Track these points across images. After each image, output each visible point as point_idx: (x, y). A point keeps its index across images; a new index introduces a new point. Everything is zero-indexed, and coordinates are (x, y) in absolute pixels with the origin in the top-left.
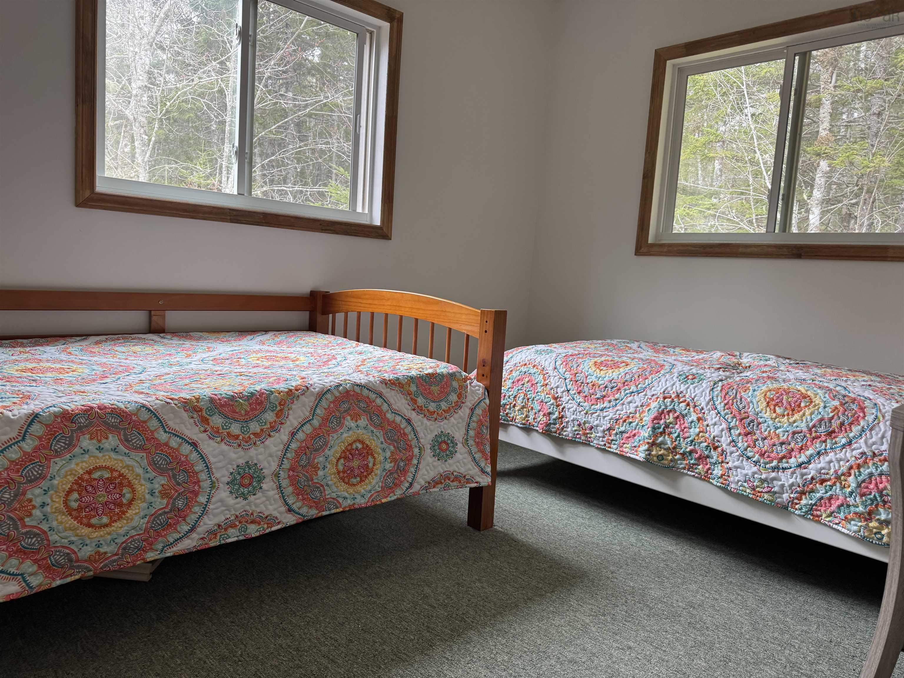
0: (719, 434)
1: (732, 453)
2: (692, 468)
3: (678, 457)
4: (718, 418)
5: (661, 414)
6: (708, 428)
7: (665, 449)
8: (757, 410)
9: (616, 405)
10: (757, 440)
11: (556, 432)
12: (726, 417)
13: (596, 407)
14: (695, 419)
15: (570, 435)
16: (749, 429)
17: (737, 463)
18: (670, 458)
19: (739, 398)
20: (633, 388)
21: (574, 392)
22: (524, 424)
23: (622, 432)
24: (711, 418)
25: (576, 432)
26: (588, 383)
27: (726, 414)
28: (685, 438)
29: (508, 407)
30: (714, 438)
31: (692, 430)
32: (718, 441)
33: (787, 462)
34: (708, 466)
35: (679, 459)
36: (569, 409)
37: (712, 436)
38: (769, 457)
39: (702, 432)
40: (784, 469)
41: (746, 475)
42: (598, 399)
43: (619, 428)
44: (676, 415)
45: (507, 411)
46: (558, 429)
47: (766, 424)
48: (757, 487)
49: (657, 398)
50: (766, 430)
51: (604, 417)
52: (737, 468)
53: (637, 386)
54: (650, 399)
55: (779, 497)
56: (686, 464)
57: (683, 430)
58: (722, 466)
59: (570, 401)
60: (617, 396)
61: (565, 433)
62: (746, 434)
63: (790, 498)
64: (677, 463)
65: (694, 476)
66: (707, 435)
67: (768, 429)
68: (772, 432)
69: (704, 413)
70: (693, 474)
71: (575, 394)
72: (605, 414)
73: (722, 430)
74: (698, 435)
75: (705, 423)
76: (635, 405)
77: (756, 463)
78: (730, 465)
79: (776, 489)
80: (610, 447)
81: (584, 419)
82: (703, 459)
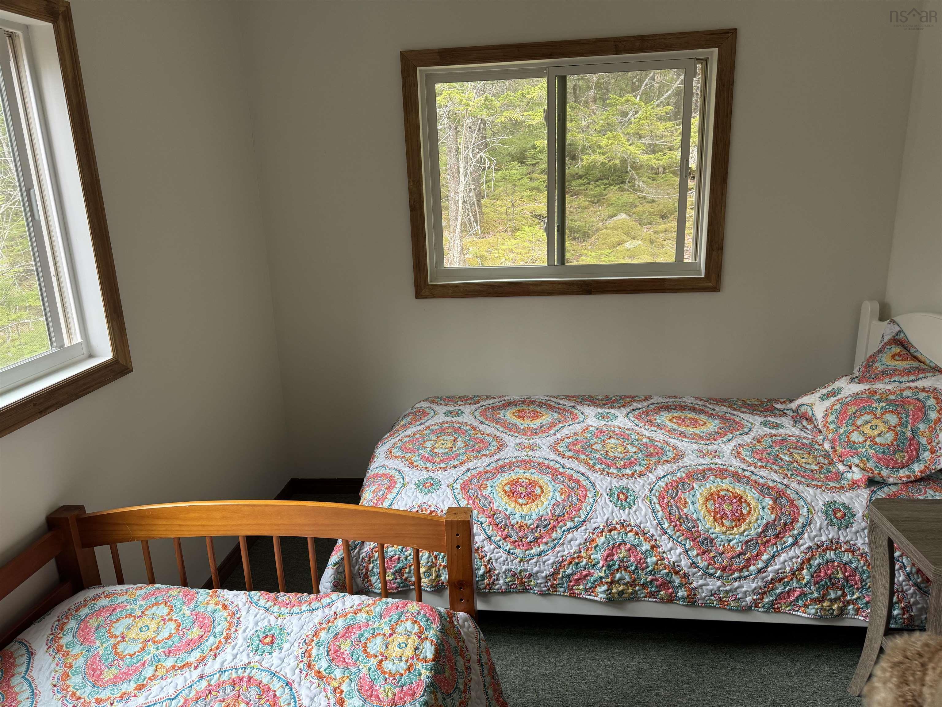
0: (678, 558)
1: (694, 574)
2: (654, 595)
3: (637, 588)
4: (671, 542)
5: (612, 550)
6: (664, 555)
7: (624, 584)
8: (706, 527)
9: (555, 546)
10: (715, 556)
11: (485, 588)
12: (679, 540)
13: (532, 552)
14: (649, 548)
15: (503, 587)
16: (704, 547)
17: (701, 582)
18: (630, 591)
19: (684, 516)
20: (569, 524)
21: (498, 538)
22: (434, 587)
23: (569, 576)
24: (665, 544)
25: (510, 584)
26: (513, 526)
27: (678, 537)
28: (643, 570)
31: (649, 560)
32: (678, 566)
33: (748, 571)
34: (670, 591)
35: (639, 590)
36: (497, 560)
37: (672, 563)
38: (730, 570)
39: (661, 560)
40: (745, 577)
41: (711, 591)
42: (531, 542)
43: (565, 572)
44: (628, 546)
45: (406, 575)
46: (488, 585)
47: (719, 540)
48: (723, 598)
49: (602, 532)
50: (720, 545)
51: (544, 563)
52: (701, 586)
53: (573, 521)
54: (593, 534)
55: (743, 601)
56: (647, 593)
57: (640, 562)
58: (685, 588)
59: (495, 550)
60: (554, 535)
61: (497, 587)
62: (703, 554)
63: (754, 600)
64: (637, 594)
65: (656, 602)
66: (666, 562)
67: (722, 543)
68: (726, 545)
69: (656, 540)
70: (654, 600)
71: (500, 540)
72: (545, 558)
73: (680, 554)
74: (657, 564)
75: (660, 550)
76: (577, 542)
77: (719, 578)
78: (695, 584)
79: (740, 596)
80: (556, 591)
81: (520, 568)
82: (665, 585)
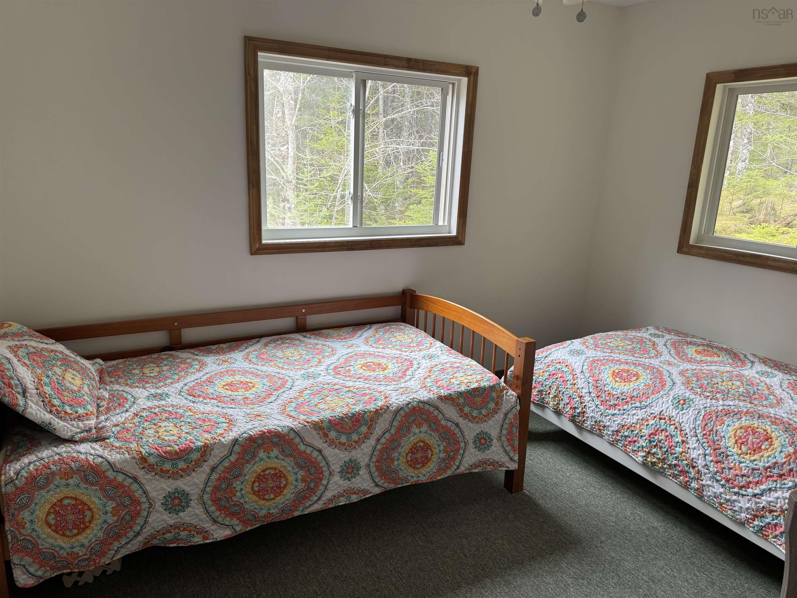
0: (697, 457)
1: (705, 474)
2: (676, 477)
3: (665, 466)
4: (697, 444)
5: (656, 431)
6: (689, 450)
7: (657, 459)
8: (727, 445)
9: (624, 414)
10: (725, 468)
11: (579, 422)
12: (704, 445)
13: (609, 411)
14: (680, 441)
15: (589, 427)
16: (719, 458)
17: (709, 483)
18: (660, 465)
19: (715, 431)
20: (638, 404)
21: (594, 395)
22: (555, 409)
23: (626, 437)
24: (692, 443)
25: (594, 426)
26: (605, 391)
27: (704, 443)
28: (672, 454)
29: (544, 393)
30: (693, 459)
31: (677, 449)
32: (696, 462)
33: (746, 491)
34: (687, 479)
35: (666, 468)
36: (589, 407)
37: (691, 458)
38: (732, 483)
39: (685, 452)
40: (743, 495)
41: (715, 493)
42: (611, 405)
43: (624, 433)
44: (667, 434)
45: (544, 396)
46: (581, 420)
47: (733, 458)
48: (723, 503)
49: (655, 417)
50: (732, 462)
51: (614, 421)
52: (709, 486)
53: (641, 403)
54: (649, 416)
55: (738, 515)
56: (672, 473)
57: (671, 447)
58: (697, 482)
59: (590, 402)
60: (625, 407)
61: (585, 425)
62: (717, 462)
63: (746, 517)
64: (665, 471)
65: (676, 483)
66: (688, 455)
67: (734, 462)
68: (737, 464)
69: (687, 438)
70: (676, 481)
71: (595, 397)
72: (615, 419)
73: (699, 455)
74: (681, 454)
75: (687, 446)
76: (637, 417)
77: (723, 486)
78: (704, 482)
79: (736, 508)
80: (617, 444)
81: (600, 419)
82: (684, 473)
